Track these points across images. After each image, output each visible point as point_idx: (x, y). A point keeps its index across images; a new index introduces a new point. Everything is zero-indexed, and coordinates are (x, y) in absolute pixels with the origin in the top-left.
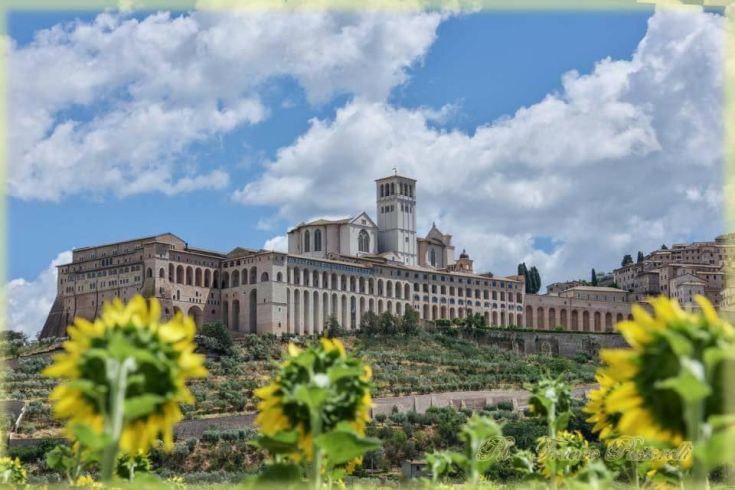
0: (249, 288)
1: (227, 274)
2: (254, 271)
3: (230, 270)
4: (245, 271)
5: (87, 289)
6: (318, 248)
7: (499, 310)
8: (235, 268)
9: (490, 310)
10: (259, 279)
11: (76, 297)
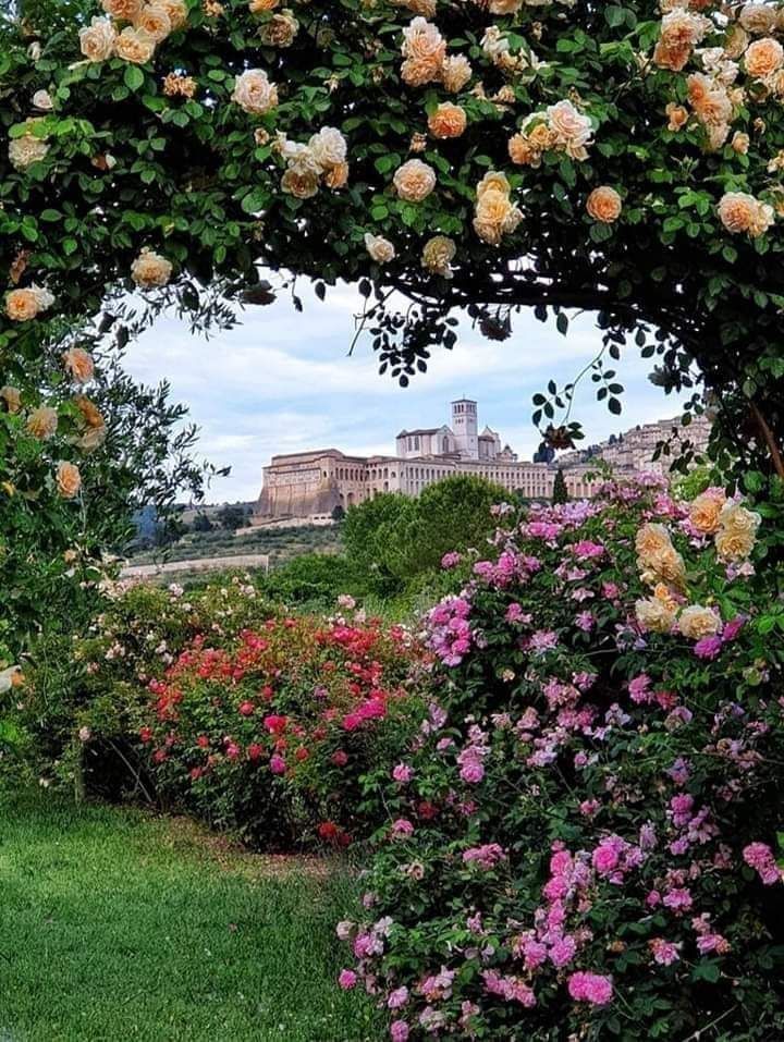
0: (383, 481)
1: (368, 472)
2: (386, 470)
3: (370, 469)
4: (380, 471)
5: (284, 483)
6: (417, 448)
7: (531, 485)
8: (374, 468)
9: (526, 485)
10: (389, 475)
11: (277, 487)
